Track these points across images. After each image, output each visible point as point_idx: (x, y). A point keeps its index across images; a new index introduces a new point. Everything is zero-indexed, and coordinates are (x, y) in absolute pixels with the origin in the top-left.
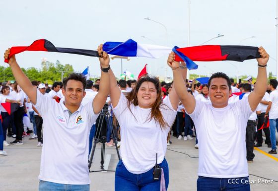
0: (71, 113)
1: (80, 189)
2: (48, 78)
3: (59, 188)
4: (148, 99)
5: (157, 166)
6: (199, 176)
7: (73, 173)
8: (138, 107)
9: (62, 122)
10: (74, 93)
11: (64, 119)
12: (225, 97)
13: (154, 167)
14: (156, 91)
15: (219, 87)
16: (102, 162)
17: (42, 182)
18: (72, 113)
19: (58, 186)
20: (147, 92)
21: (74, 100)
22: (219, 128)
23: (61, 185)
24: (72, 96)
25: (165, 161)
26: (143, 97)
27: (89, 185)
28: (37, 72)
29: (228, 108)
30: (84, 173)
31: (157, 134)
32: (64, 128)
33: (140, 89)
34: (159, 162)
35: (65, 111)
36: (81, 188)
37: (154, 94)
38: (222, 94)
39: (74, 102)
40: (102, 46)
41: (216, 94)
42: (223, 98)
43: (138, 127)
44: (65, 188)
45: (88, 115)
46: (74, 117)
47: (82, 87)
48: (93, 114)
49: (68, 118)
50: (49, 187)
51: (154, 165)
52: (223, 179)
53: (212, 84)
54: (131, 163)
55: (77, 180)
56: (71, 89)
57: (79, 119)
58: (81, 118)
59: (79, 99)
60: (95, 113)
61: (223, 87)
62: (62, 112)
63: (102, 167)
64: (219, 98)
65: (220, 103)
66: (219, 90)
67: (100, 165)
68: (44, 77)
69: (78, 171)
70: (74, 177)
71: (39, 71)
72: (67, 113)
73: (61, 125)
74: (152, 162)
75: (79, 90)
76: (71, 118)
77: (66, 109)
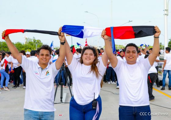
0: (42, 69)
1: (49, 114)
2: (28, 48)
4: (89, 60)
5: (95, 100)
6: (120, 106)
7: (44, 105)
8: (83, 64)
9: (37, 75)
10: (44, 57)
11: (38, 73)
12: (134, 58)
13: (93, 101)
14: (94, 55)
15: (131, 52)
16: (61, 98)
18: (43, 69)
19: (35, 113)
20: (88, 56)
22: (132, 76)
23: (37, 112)
24: (43, 59)
25: (99, 97)
26: (86, 59)
27: (54, 112)
28: (21, 45)
29: (136, 64)
30: (51, 105)
31: (94, 81)
32: (38, 78)
33: (84, 54)
34: (96, 98)
35: (39, 68)
36: (49, 113)
37: (93, 57)
38: (133, 56)
39: (44, 62)
40: (61, 28)
41: (129, 56)
42: (133, 58)
43: (83, 77)
44: (40, 114)
45: (53, 71)
46: (45, 72)
47: (49, 53)
48: (56, 69)
49: (40, 72)
51: (93, 100)
52: (135, 107)
53: (127, 50)
54: (79, 99)
55: (47, 109)
56: (42, 55)
57: (48, 73)
58: (49, 72)
59: (47, 60)
60: (57, 69)
61: (133, 52)
62: (37, 68)
63: (61, 101)
64: (131, 59)
65: (132, 61)
66: (131, 54)
67: (60, 99)
68: (26, 48)
69: (47, 104)
70: (44, 107)
71: (22, 44)
72: (40, 69)
74: (91, 98)
75: (47, 55)
76: (42, 72)
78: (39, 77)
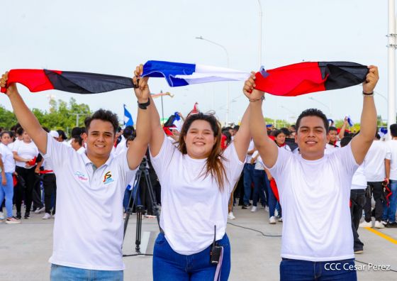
0: (95, 167)
1: (110, 277)
3: (79, 276)
4: (202, 145)
5: (216, 243)
7: (99, 253)
8: (187, 156)
9: (83, 181)
10: (101, 138)
11: (86, 177)
12: (319, 144)
13: (212, 245)
14: (212, 133)
15: (312, 130)
17: (54, 266)
18: (97, 168)
19: (78, 273)
20: (200, 135)
21: (100, 148)
22: (312, 189)
23: (82, 271)
24: (97, 143)
25: (225, 237)
26: (194, 143)
27: (122, 271)
29: (322, 161)
30: (116, 254)
31: (214, 197)
33: (189, 131)
34: (219, 237)
35: (87, 164)
36: (112, 275)
37: (210, 139)
38: (316, 139)
39: (100, 152)
41: (307, 139)
42: (317, 145)
43: (188, 188)
44: (88, 275)
45: (121, 171)
46: (101, 173)
47: (112, 129)
49: (91, 175)
50: (65, 275)
51: (209, 242)
52: (317, 263)
53: (301, 125)
54: (180, 240)
55: (106, 264)
56: (96, 134)
57: (108, 176)
58: (110, 176)
59: (107, 147)
60: (131, 168)
61: (317, 130)
62: (83, 166)
64: (311, 145)
65: (313, 152)
66: (311, 134)
69: (106, 251)
70: (100, 259)
72: (91, 167)
73: (82, 185)
74: (207, 238)
75: (107, 135)
76: (96, 174)
77: (89, 161)
78: (86, 187)
